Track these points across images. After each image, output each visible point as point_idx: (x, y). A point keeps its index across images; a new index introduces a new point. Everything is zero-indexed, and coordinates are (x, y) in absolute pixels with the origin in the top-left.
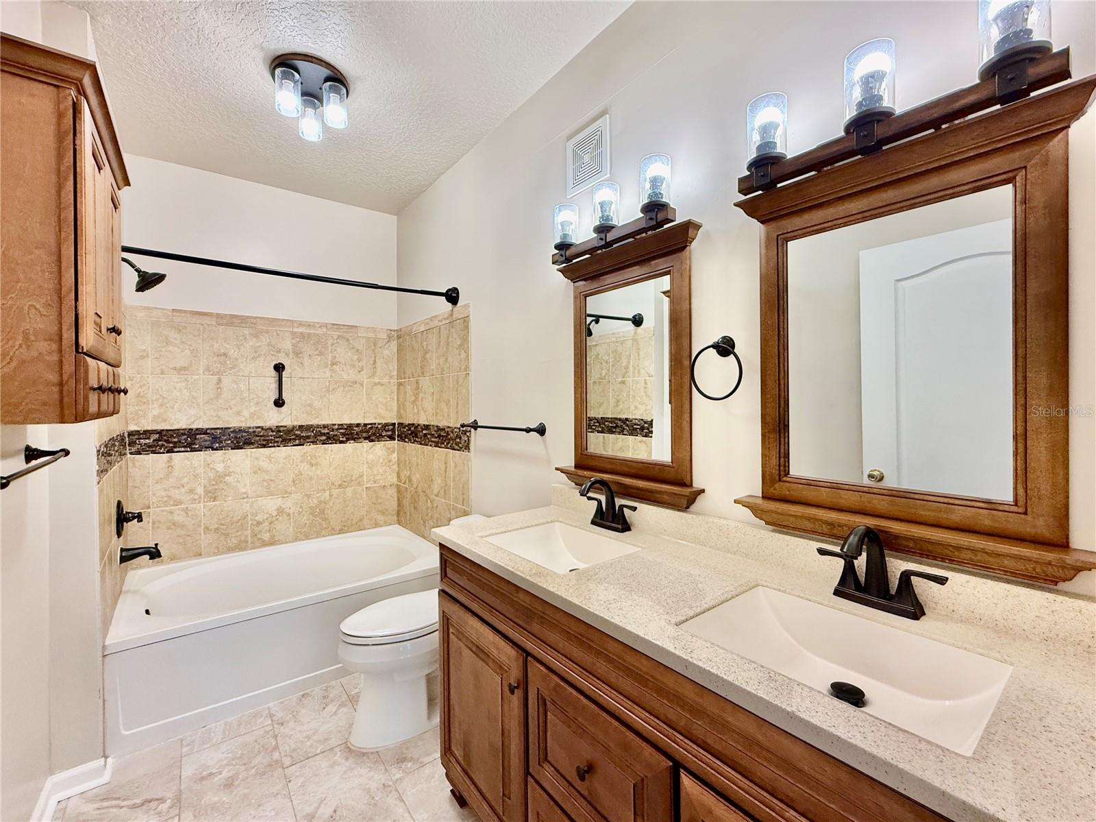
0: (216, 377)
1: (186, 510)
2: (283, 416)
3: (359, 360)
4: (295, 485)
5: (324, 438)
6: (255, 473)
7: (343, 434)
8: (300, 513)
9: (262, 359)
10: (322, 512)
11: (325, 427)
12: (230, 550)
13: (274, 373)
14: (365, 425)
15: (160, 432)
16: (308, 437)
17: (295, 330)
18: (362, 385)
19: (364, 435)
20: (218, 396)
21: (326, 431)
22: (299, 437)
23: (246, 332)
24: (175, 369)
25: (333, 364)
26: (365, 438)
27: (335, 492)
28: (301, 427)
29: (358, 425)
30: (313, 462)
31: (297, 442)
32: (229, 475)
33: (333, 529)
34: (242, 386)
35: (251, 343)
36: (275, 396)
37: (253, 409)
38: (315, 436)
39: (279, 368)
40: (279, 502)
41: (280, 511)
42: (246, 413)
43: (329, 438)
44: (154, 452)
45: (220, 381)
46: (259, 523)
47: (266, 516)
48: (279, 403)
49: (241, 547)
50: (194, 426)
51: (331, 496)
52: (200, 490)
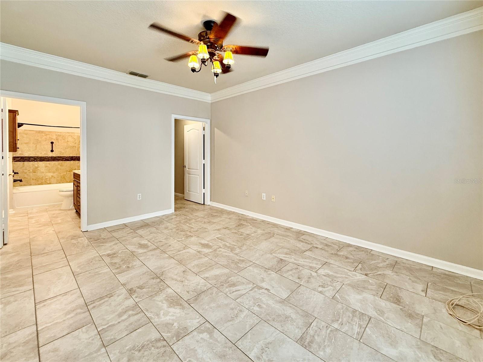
0: (35, 145)
1: (28, 175)
2: (53, 154)
3: (75, 141)
4: (56, 170)
5: (64, 160)
6: (46, 167)
7: (70, 159)
8: (58, 177)
9: (47, 141)
10: (64, 177)
11: (65, 157)
12: (39, 184)
13: (51, 144)
14: (77, 157)
15: (21, 157)
16: (60, 159)
17: (57, 134)
18: (76, 147)
19: (76, 159)
20: (36, 149)
21: (65, 158)
22: (57, 159)
23: (43, 134)
24: (25, 143)
25: (67, 142)
26: (77, 160)
27: (68, 173)
28: (58, 157)
29: (75, 157)
30: (62, 165)
31: (57, 160)
32: (38, 167)
33: (67, 182)
34: (42, 147)
35: (45, 137)
36: (51, 149)
37: (45, 152)
38: (62, 159)
39: (52, 143)
40: (52, 174)
41: (52, 176)
42: (43, 153)
43: (66, 160)
44: (20, 162)
45: (36, 146)
46: (46, 179)
47: (48, 177)
48: (52, 151)
49: (42, 184)
50: (30, 156)
51: (66, 173)
52: (31, 171)
